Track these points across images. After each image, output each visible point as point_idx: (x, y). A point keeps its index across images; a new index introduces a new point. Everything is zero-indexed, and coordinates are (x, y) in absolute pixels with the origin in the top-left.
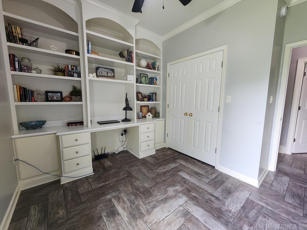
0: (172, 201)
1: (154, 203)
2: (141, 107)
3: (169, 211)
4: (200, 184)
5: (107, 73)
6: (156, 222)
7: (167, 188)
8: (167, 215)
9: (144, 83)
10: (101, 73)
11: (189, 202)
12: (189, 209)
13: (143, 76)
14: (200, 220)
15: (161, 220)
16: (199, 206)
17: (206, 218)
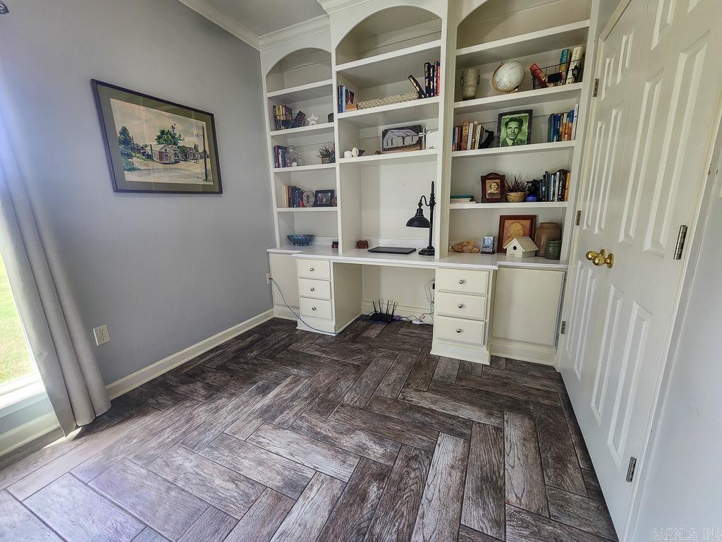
0: (324, 451)
1: (305, 425)
2: (503, 219)
3: (292, 455)
4: (435, 503)
5: (404, 139)
6: (261, 442)
7: (362, 430)
8: (281, 453)
9: (510, 142)
10: (390, 141)
11: (338, 485)
12: (311, 489)
13: (511, 120)
14: (287, 519)
15: (268, 448)
16: (330, 512)
17: (297, 534)
